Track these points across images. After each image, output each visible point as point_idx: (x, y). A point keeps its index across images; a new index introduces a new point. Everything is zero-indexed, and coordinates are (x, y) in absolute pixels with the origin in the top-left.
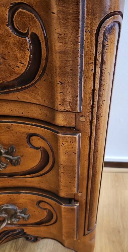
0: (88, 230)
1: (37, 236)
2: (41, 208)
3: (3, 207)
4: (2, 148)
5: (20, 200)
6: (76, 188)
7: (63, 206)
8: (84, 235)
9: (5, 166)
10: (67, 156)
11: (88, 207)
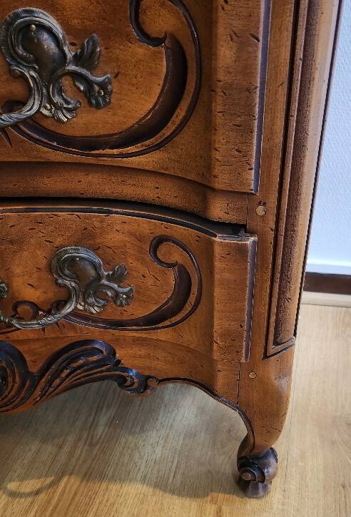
0: (276, 343)
1: (147, 373)
2: (160, 262)
3: (66, 252)
4: (67, 42)
5: (109, 237)
6: (253, 171)
7: (217, 239)
8: (266, 356)
9: (73, 105)
10: (235, 49)
11: (279, 261)
